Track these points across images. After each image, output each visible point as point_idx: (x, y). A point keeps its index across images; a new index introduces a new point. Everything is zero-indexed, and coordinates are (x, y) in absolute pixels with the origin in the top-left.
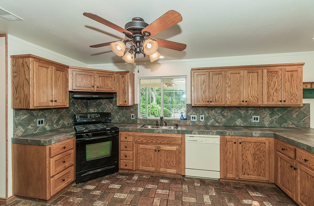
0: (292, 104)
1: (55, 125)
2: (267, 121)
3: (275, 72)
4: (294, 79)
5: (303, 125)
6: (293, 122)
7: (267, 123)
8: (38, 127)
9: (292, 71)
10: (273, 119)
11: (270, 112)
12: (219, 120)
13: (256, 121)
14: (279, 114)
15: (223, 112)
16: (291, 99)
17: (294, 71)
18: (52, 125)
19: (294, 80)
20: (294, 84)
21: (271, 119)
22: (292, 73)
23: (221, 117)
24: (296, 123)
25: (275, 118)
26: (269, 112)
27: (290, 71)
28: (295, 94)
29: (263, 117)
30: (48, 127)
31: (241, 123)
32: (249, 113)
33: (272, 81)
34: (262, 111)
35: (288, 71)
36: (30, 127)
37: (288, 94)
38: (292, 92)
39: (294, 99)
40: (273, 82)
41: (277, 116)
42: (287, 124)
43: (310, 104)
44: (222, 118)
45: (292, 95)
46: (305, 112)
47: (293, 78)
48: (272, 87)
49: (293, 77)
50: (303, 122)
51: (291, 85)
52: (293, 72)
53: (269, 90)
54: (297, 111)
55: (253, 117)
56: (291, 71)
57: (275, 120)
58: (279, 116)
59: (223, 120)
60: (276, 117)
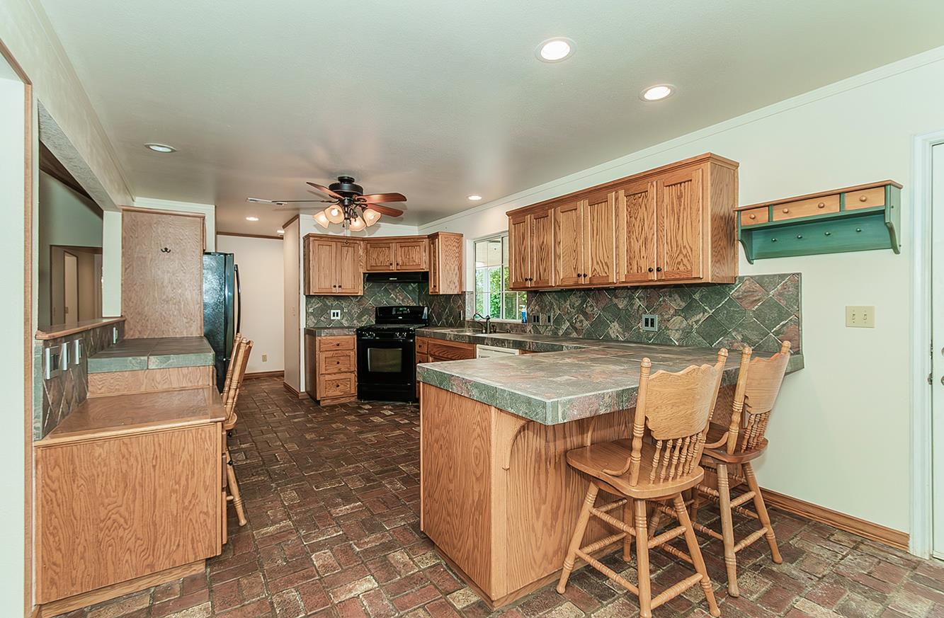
0: (678, 277)
1: (355, 322)
2: (676, 330)
3: (641, 193)
4: (684, 205)
5: (777, 345)
6: (746, 333)
7: (677, 336)
8: (333, 320)
9: (681, 183)
10: (690, 323)
11: (683, 304)
12: (578, 325)
13: (649, 328)
14: (706, 308)
15: (585, 306)
16: (679, 263)
17: (685, 182)
18: (352, 320)
19: (684, 208)
20: (685, 218)
21: (685, 322)
22: (681, 190)
23: (581, 317)
24: (754, 338)
25: (697, 322)
26: (681, 304)
27: (674, 185)
28: (687, 246)
29: (666, 317)
30: (346, 322)
31: (618, 332)
32: (635, 307)
33: (636, 219)
34: (664, 301)
35: (672, 185)
36: (322, 318)
37: (672, 248)
38: (680, 241)
39: (685, 261)
40: (638, 219)
41: (702, 314)
42: (728, 340)
43: (799, 274)
44: (583, 318)
45: (681, 252)
46: (783, 303)
47: (682, 204)
48: (637, 234)
49: (683, 201)
50: (777, 333)
51: (679, 223)
52: (683, 184)
53: (630, 242)
54: (757, 298)
55: (644, 317)
56: (677, 184)
57: (695, 326)
58: (707, 315)
59: (586, 323)
60: (698, 318)
